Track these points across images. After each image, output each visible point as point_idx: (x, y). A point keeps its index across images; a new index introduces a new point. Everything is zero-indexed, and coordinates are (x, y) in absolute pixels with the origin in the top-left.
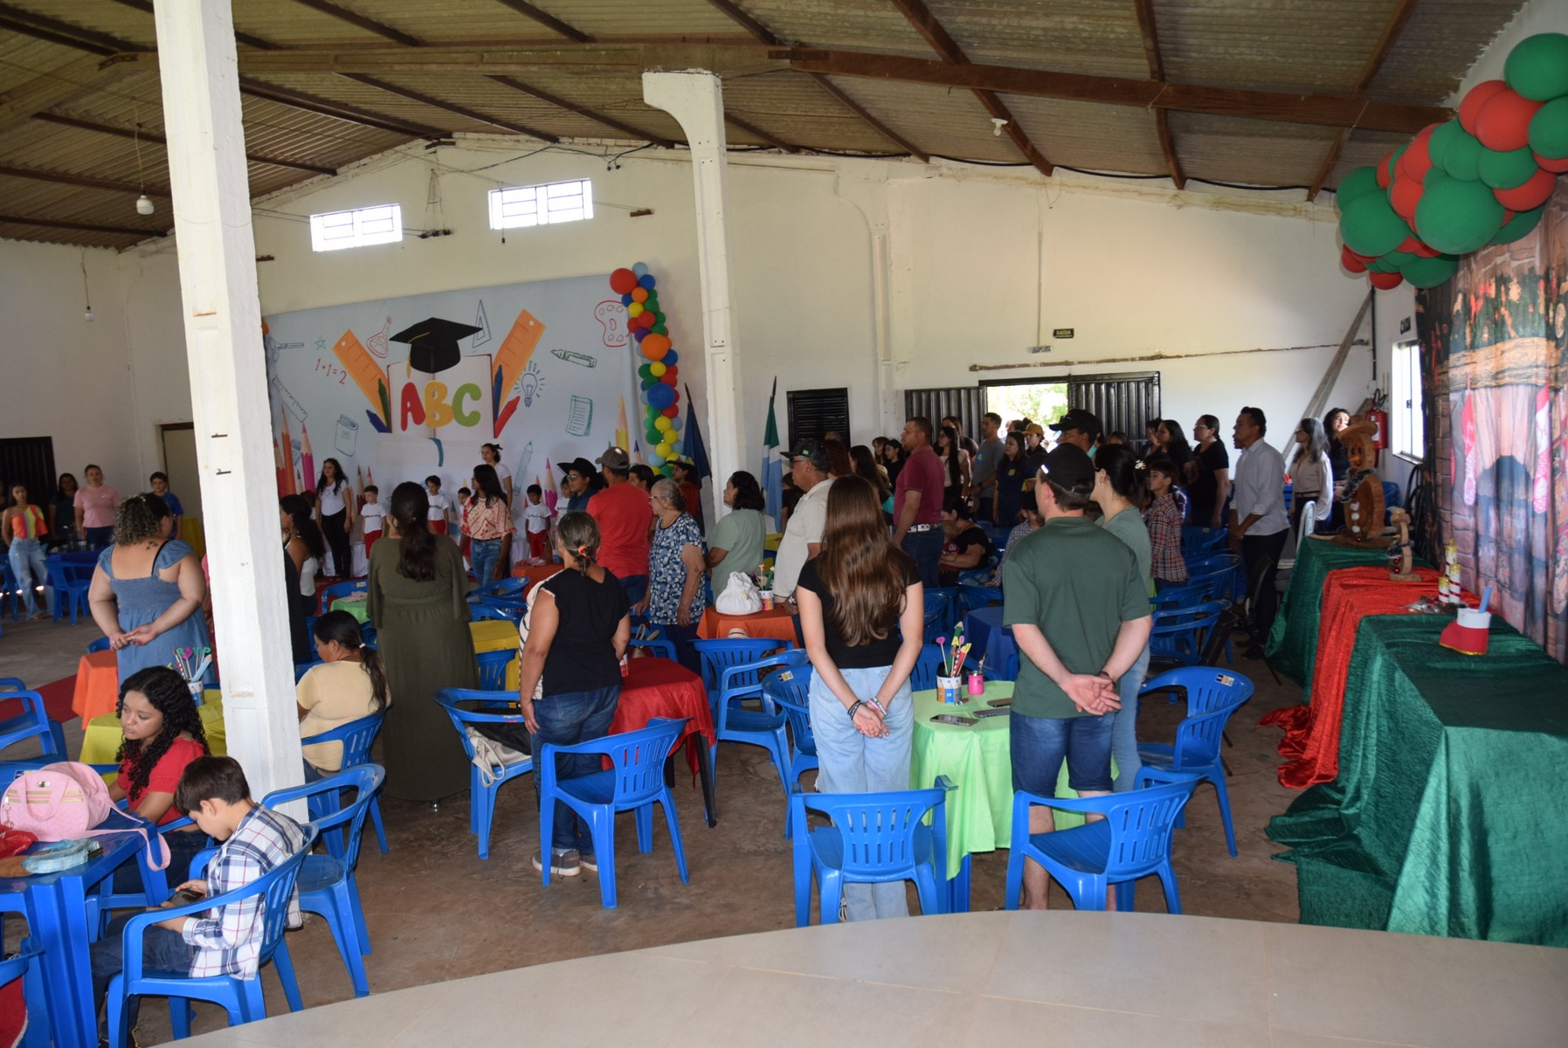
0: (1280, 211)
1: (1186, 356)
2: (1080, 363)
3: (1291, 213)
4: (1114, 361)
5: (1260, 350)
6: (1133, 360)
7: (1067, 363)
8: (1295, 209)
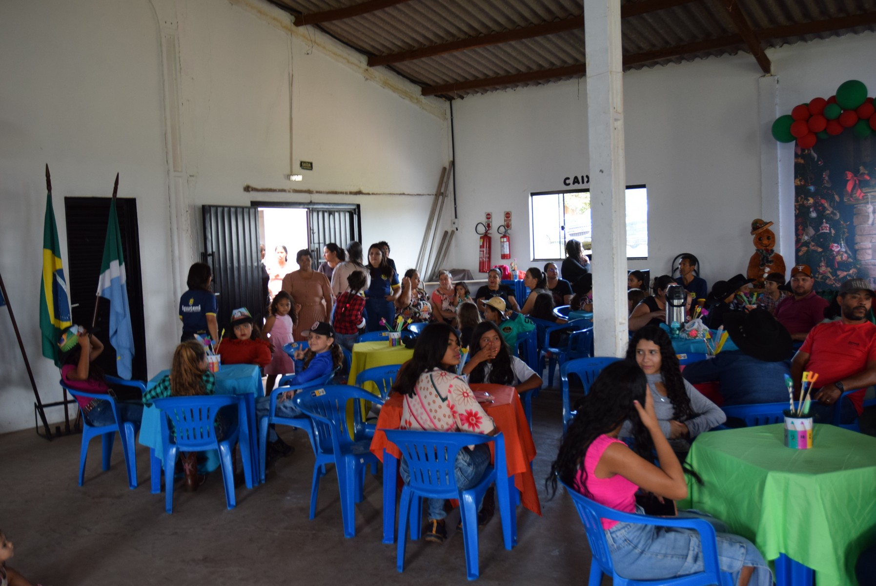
0: (411, 98)
1: (373, 194)
2: (318, 192)
3: (416, 101)
4: (336, 193)
5: (404, 194)
6: (346, 193)
7: (309, 192)
8: (417, 99)
